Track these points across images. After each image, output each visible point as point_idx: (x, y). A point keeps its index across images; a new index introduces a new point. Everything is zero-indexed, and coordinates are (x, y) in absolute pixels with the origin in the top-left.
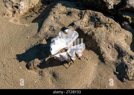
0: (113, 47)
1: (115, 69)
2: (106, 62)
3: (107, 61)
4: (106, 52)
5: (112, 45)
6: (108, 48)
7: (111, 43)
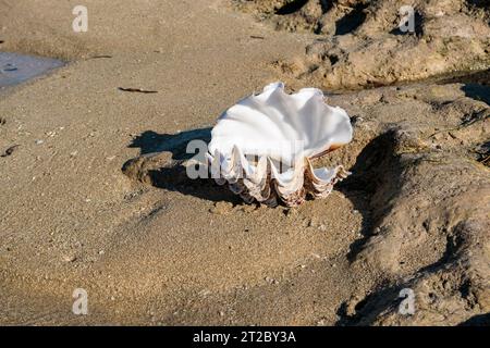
0: (445, 230)
1: (361, 298)
2: (358, 261)
3: (366, 261)
4: (398, 233)
5: (447, 223)
6: (420, 225)
7: (447, 215)
